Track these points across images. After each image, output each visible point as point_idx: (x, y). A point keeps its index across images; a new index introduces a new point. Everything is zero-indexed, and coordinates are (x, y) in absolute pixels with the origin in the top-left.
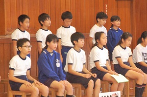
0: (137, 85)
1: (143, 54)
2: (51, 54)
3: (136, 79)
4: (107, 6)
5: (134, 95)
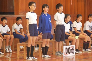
0: (84, 42)
1: (89, 26)
2: (46, 15)
3: (84, 39)
4: (72, 1)
5: (83, 47)
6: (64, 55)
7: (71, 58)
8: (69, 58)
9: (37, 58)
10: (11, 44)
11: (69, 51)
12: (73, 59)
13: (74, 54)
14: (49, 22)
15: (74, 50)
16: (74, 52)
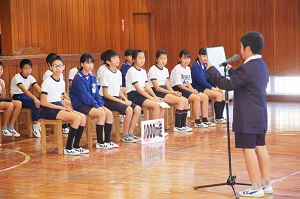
4: (123, 21)
6: (143, 142)
7: (157, 147)
8: (153, 146)
9: (87, 151)
10: (13, 122)
12: (161, 148)
16: (163, 133)
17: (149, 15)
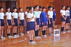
2: (44, 13)
7: (58, 36)
8: (57, 36)
9: (40, 37)
11: (57, 33)
13: (59, 34)
14: (46, 16)
15: (59, 32)
17: (54, 3)
